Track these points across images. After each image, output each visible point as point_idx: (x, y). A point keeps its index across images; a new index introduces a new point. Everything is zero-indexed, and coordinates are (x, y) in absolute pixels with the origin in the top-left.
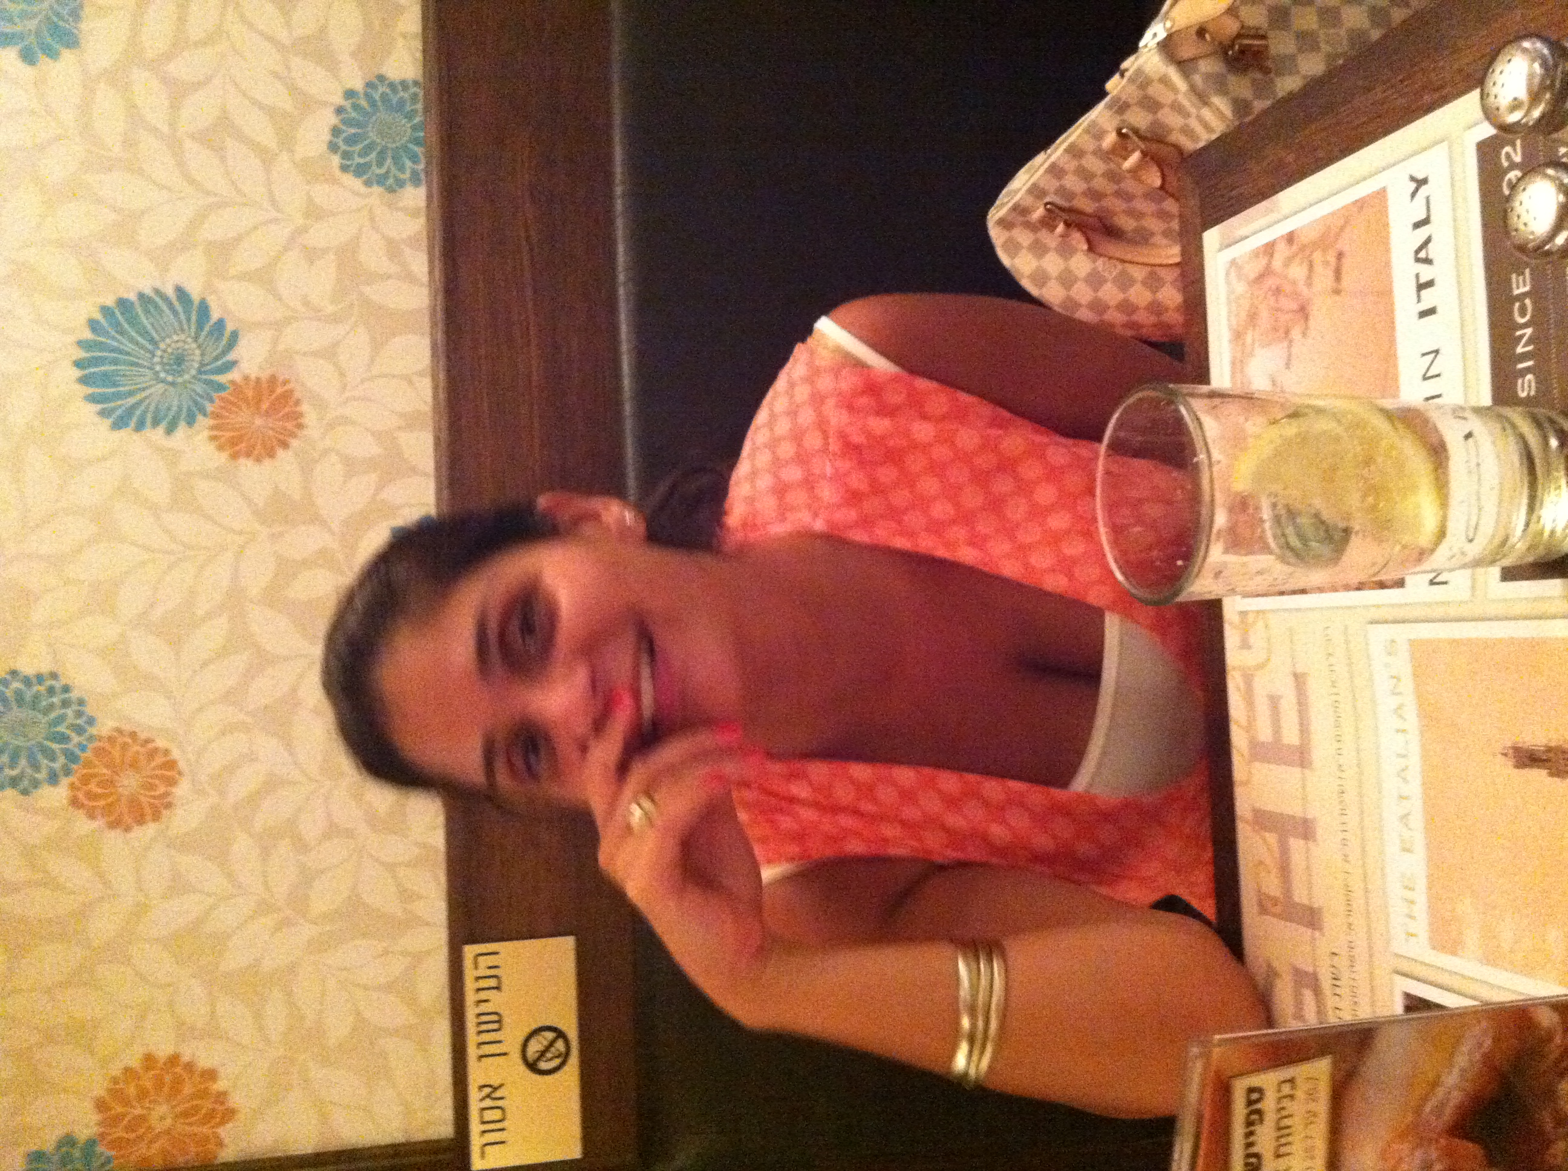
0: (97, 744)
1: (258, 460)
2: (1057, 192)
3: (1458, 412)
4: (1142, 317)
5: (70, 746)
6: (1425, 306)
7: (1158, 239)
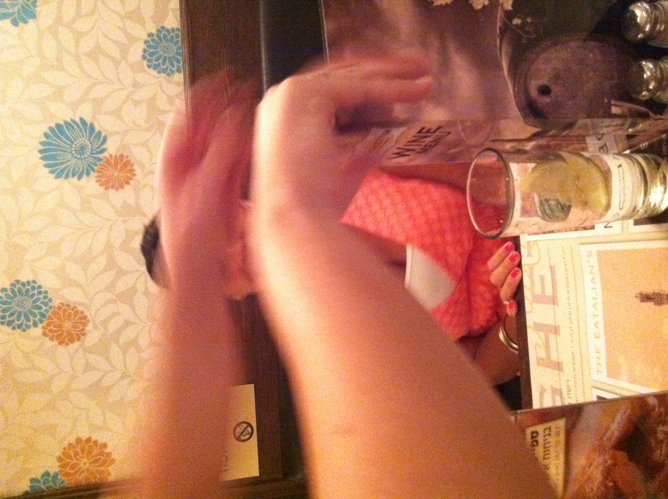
0: (53, 310)
5: (42, 311)
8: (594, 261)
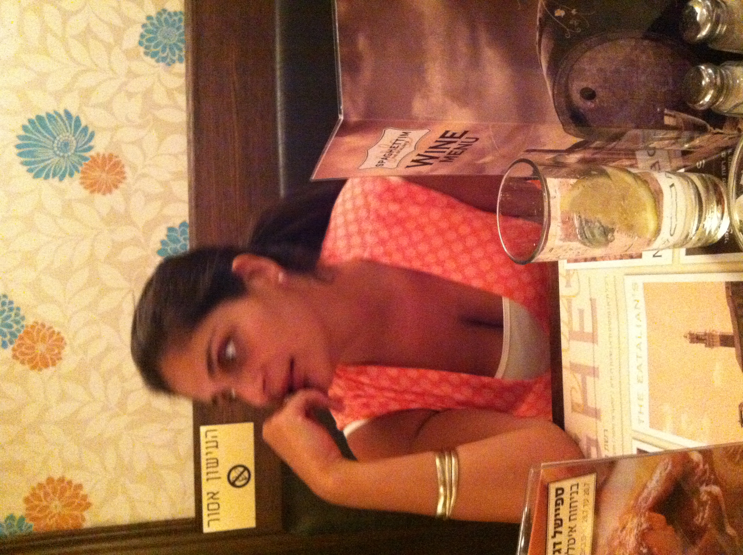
0: (25, 329)
1: (104, 194)
5: (13, 330)
8: (640, 295)
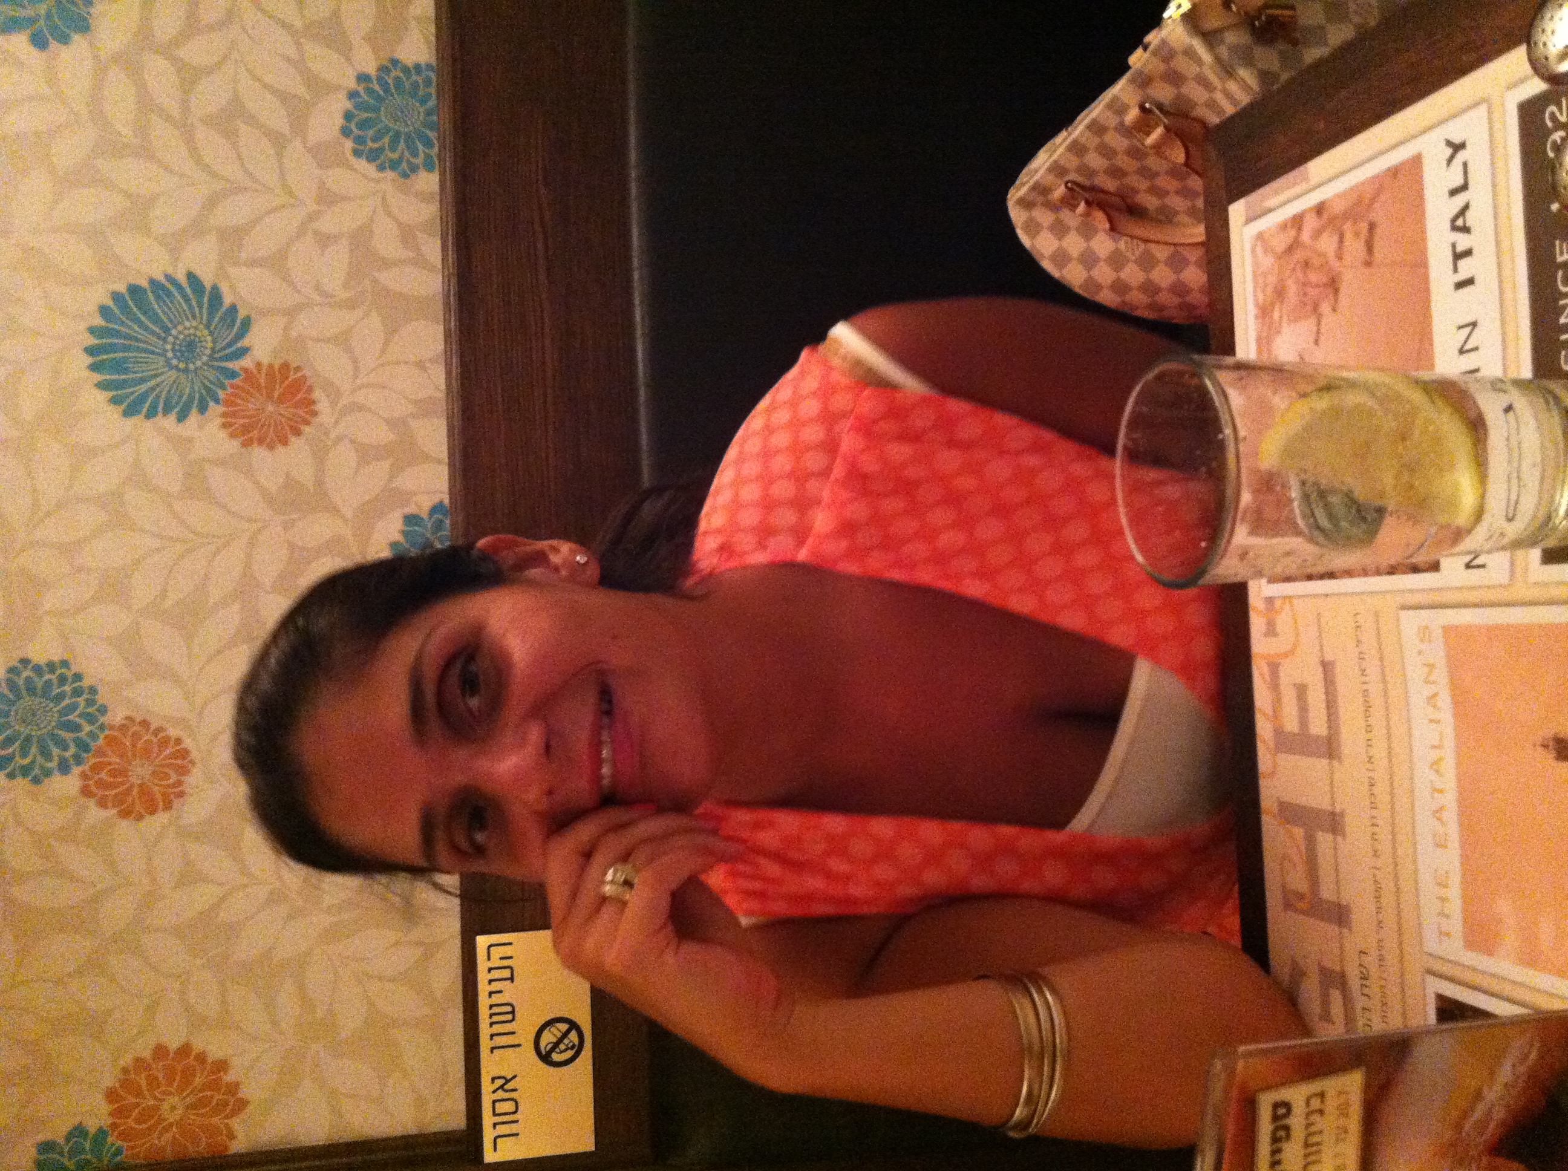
0: (107, 732)
1: (271, 447)
2: (1078, 170)
3: (1497, 386)
4: (1164, 298)
5: (82, 735)
6: (1462, 276)
7: (1183, 218)
8: (1438, 654)
